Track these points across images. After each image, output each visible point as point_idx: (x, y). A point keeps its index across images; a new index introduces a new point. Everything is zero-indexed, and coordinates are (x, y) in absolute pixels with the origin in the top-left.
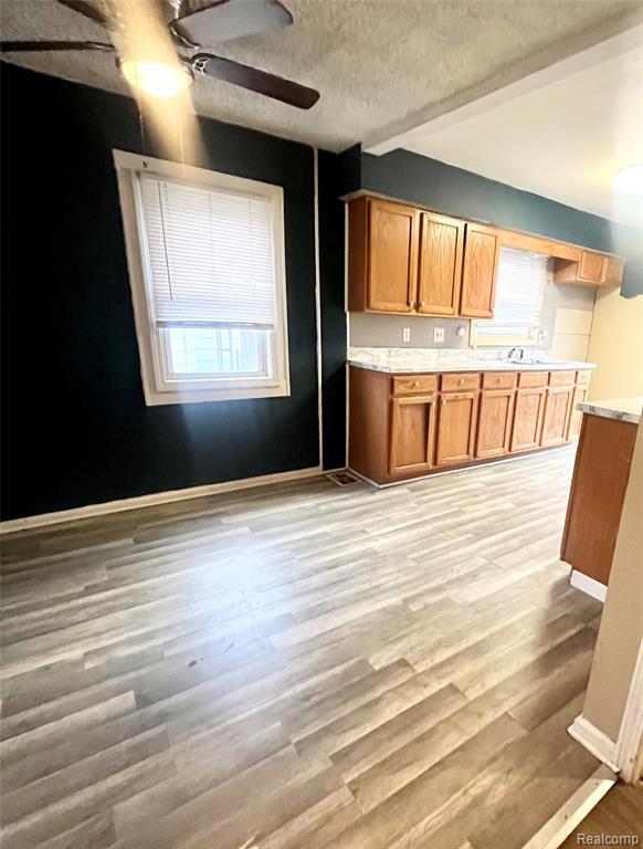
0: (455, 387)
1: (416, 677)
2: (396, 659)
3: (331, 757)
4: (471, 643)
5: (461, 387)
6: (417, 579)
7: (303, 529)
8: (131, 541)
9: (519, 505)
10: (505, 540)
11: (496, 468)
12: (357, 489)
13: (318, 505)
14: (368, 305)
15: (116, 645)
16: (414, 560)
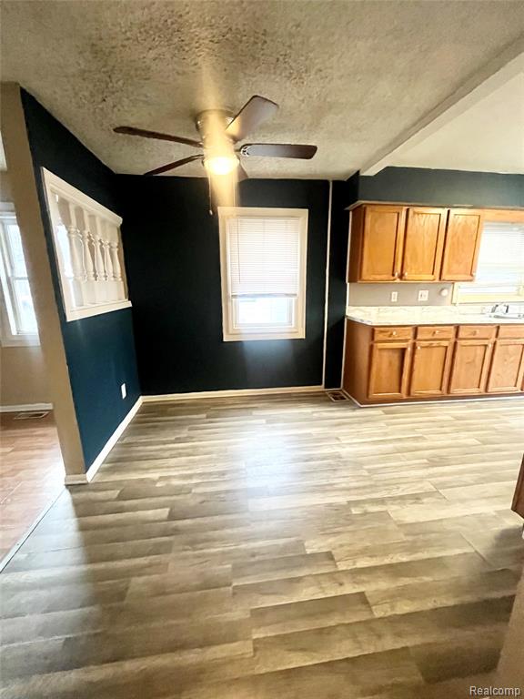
0: (430, 336)
1: (335, 572)
2: (325, 550)
3: (252, 611)
4: (394, 561)
5: (435, 337)
6: (364, 487)
7: (297, 428)
8: (204, 416)
9: (484, 443)
10: (461, 472)
11: (470, 404)
12: (343, 405)
13: (313, 412)
14: (361, 277)
15: (174, 477)
16: (369, 471)
